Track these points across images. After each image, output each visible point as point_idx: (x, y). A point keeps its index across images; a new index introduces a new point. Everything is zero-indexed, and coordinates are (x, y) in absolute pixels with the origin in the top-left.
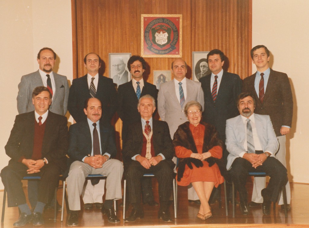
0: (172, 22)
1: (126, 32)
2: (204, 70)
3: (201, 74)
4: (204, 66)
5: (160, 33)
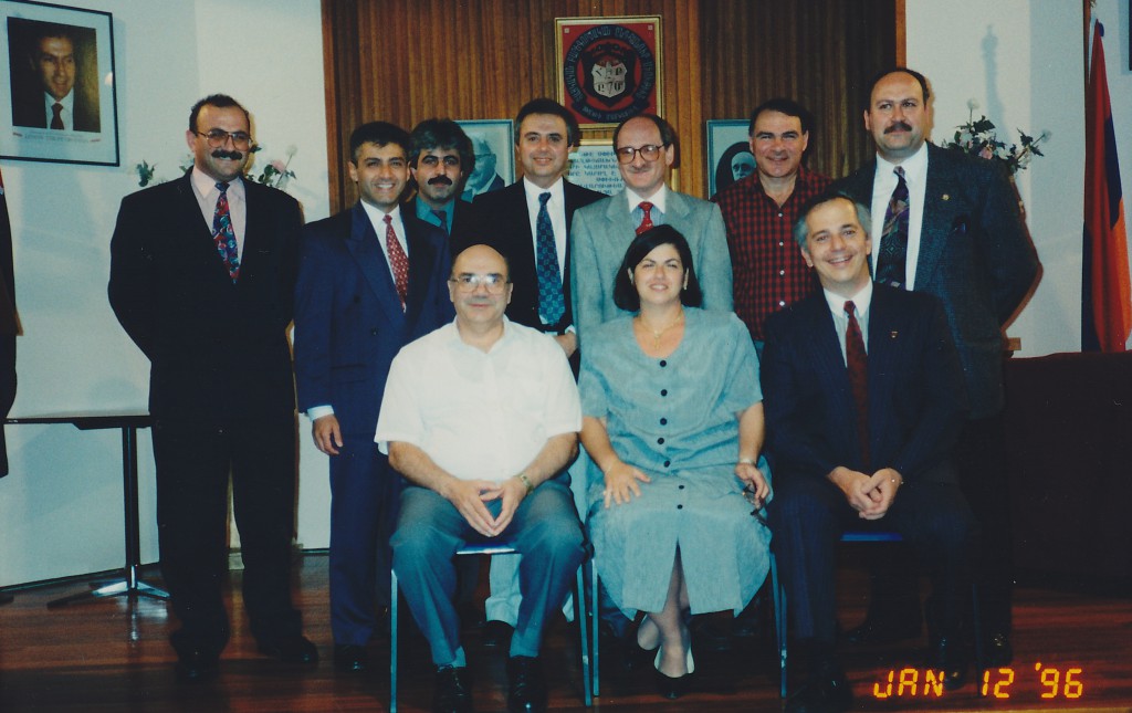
0: (636, 34)
1: (494, 62)
4: (745, 167)
5: (604, 66)
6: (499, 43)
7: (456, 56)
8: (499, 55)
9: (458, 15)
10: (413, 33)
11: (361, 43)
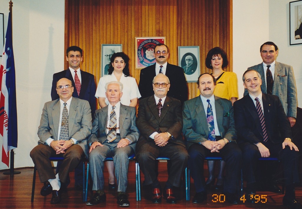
0: (158, 42)
2: (189, 63)
3: (186, 67)
4: (189, 60)
5: (149, 50)
6: (119, 23)
7: (107, 25)
8: (119, 26)
9: (108, 14)
10: (94, 19)
11: (80, 21)
